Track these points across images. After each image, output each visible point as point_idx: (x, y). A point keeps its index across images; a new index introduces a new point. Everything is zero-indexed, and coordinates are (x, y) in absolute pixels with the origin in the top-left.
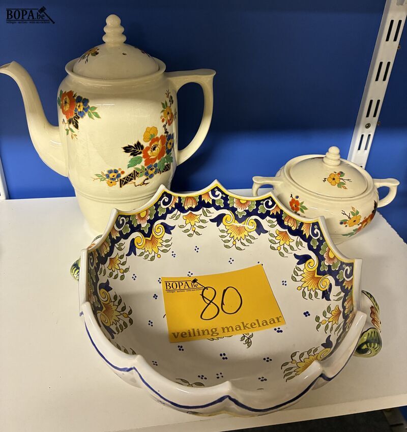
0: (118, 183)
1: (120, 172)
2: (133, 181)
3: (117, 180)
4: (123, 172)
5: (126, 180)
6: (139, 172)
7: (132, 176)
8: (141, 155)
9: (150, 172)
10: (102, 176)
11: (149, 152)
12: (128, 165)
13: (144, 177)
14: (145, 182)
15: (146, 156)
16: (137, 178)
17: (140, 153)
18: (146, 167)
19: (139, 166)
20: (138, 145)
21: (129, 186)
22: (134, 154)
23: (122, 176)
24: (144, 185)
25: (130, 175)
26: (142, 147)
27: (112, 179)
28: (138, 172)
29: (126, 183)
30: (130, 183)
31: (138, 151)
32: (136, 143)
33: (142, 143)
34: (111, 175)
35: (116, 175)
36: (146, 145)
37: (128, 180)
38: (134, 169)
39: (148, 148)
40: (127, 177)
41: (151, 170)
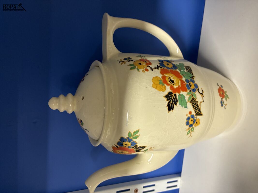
0: (199, 117)
1: (189, 115)
2: (199, 103)
3: (196, 118)
4: (190, 113)
5: (197, 110)
6: (192, 97)
7: (195, 104)
8: (177, 94)
9: (193, 87)
10: (190, 131)
11: (175, 87)
12: (185, 107)
13: (197, 93)
14: (201, 92)
15: (178, 90)
16: (197, 100)
17: (175, 95)
18: (188, 91)
19: (187, 97)
20: (168, 97)
21: (203, 108)
22: (175, 102)
23: (193, 113)
24: (203, 93)
25: (194, 106)
26: (170, 93)
27: (194, 122)
28: (191, 99)
29: (199, 111)
30: (200, 107)
31: (174, 97)
32: (165, 99)
33: (166, 93)
34: (191, 123)
35: (191, 119)
36: (168, 90)
37: (198, 108)
38: (189, 102)
39: (172, 88)
40: (195, 109)
41: (191, 86)
